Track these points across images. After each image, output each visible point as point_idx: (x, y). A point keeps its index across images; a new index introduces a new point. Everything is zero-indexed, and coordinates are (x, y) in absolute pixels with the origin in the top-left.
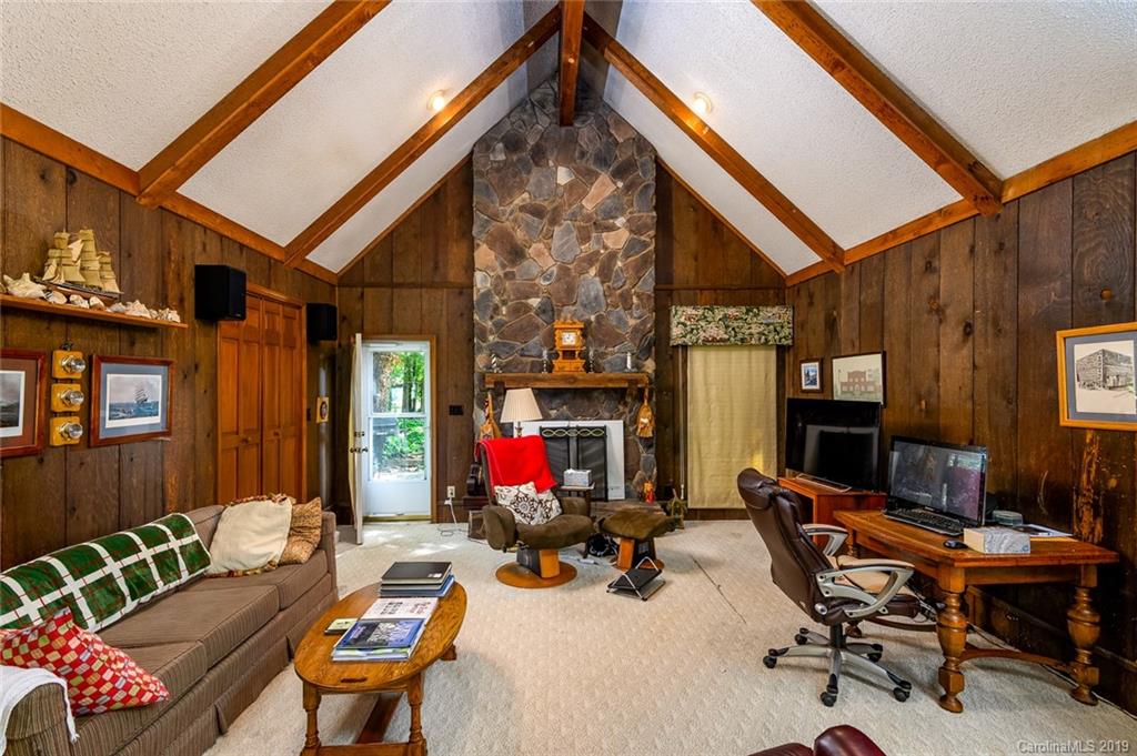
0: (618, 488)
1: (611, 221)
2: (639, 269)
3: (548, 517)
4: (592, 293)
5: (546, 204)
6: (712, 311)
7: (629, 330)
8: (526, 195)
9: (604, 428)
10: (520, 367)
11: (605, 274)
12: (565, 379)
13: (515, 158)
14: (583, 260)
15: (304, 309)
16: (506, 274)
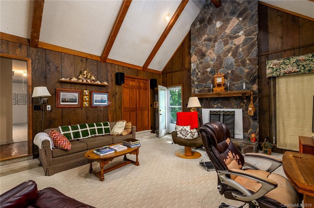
0: (240, 134)
1: (237, 34)
2: (249, 50)
3: (193, 137)
4: (229, 63)
5: (212, 36)
6: (289, 59)
7: (245, 74)
8: (206, 36)
9: (234, 112)
10: (205, 91)
11: (234, 55)
12: (217, 94)
13: (203, 25)
14: (226, 51)
15: (149, 80)
16: (200, 63)
